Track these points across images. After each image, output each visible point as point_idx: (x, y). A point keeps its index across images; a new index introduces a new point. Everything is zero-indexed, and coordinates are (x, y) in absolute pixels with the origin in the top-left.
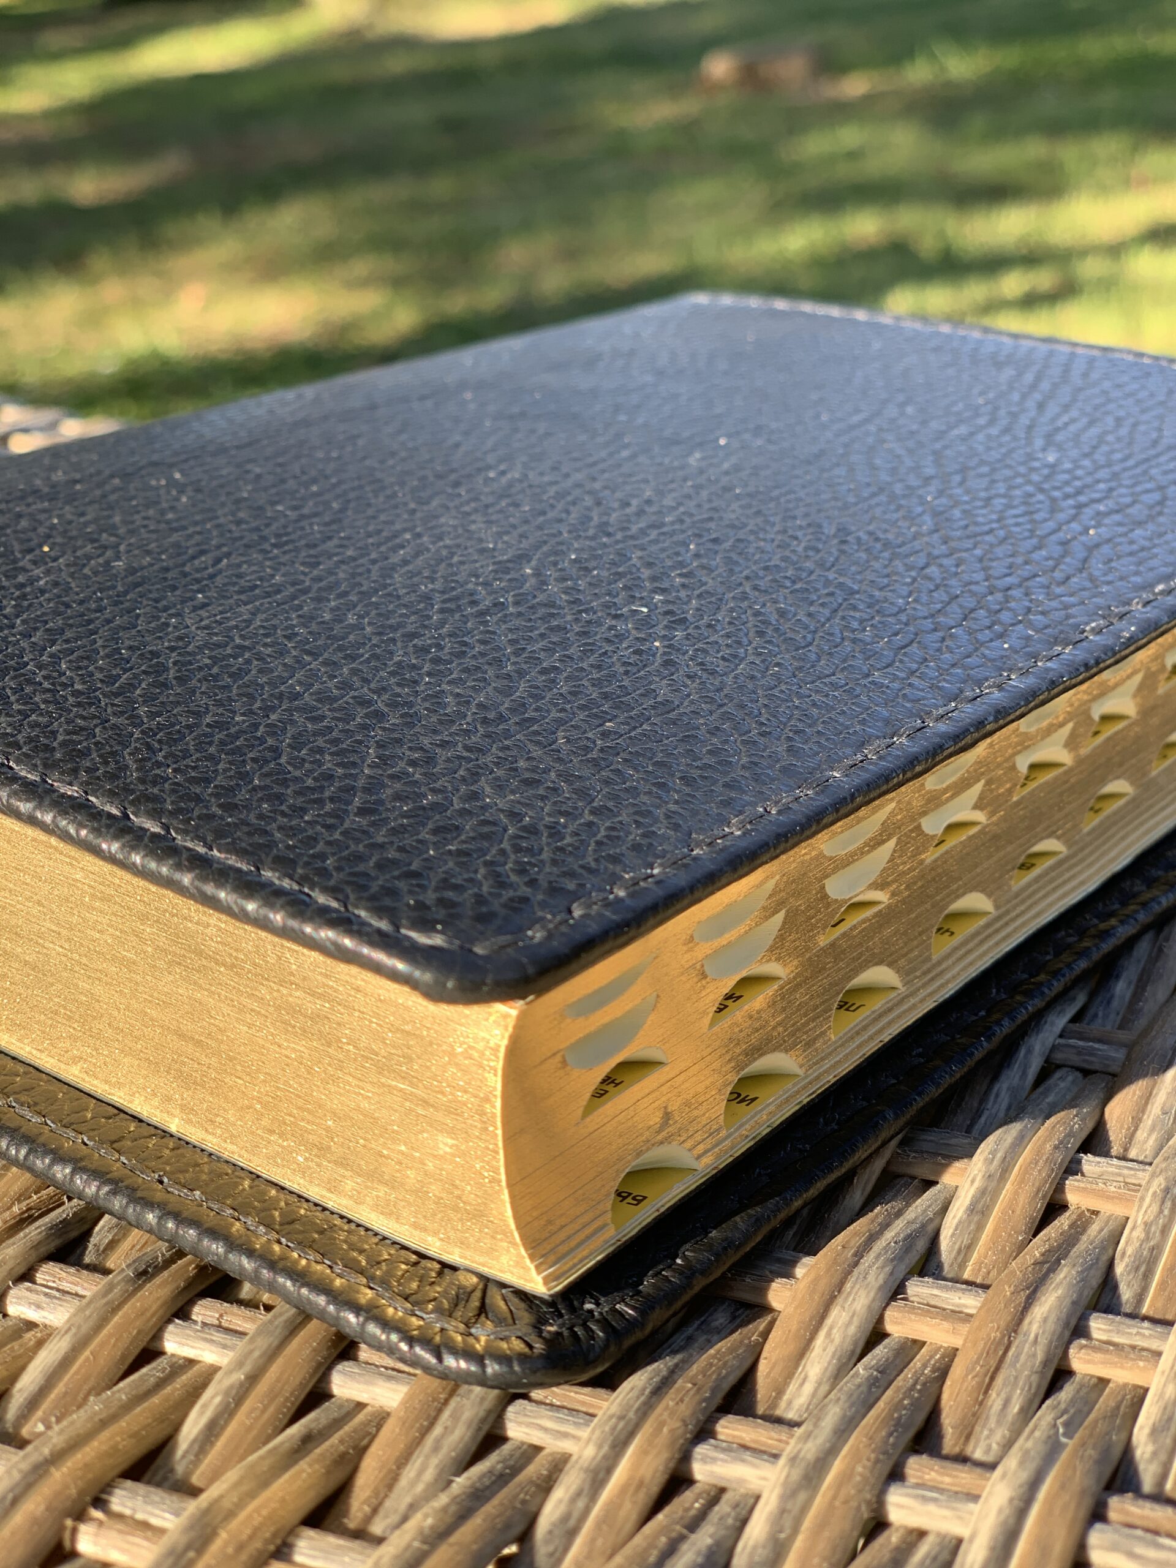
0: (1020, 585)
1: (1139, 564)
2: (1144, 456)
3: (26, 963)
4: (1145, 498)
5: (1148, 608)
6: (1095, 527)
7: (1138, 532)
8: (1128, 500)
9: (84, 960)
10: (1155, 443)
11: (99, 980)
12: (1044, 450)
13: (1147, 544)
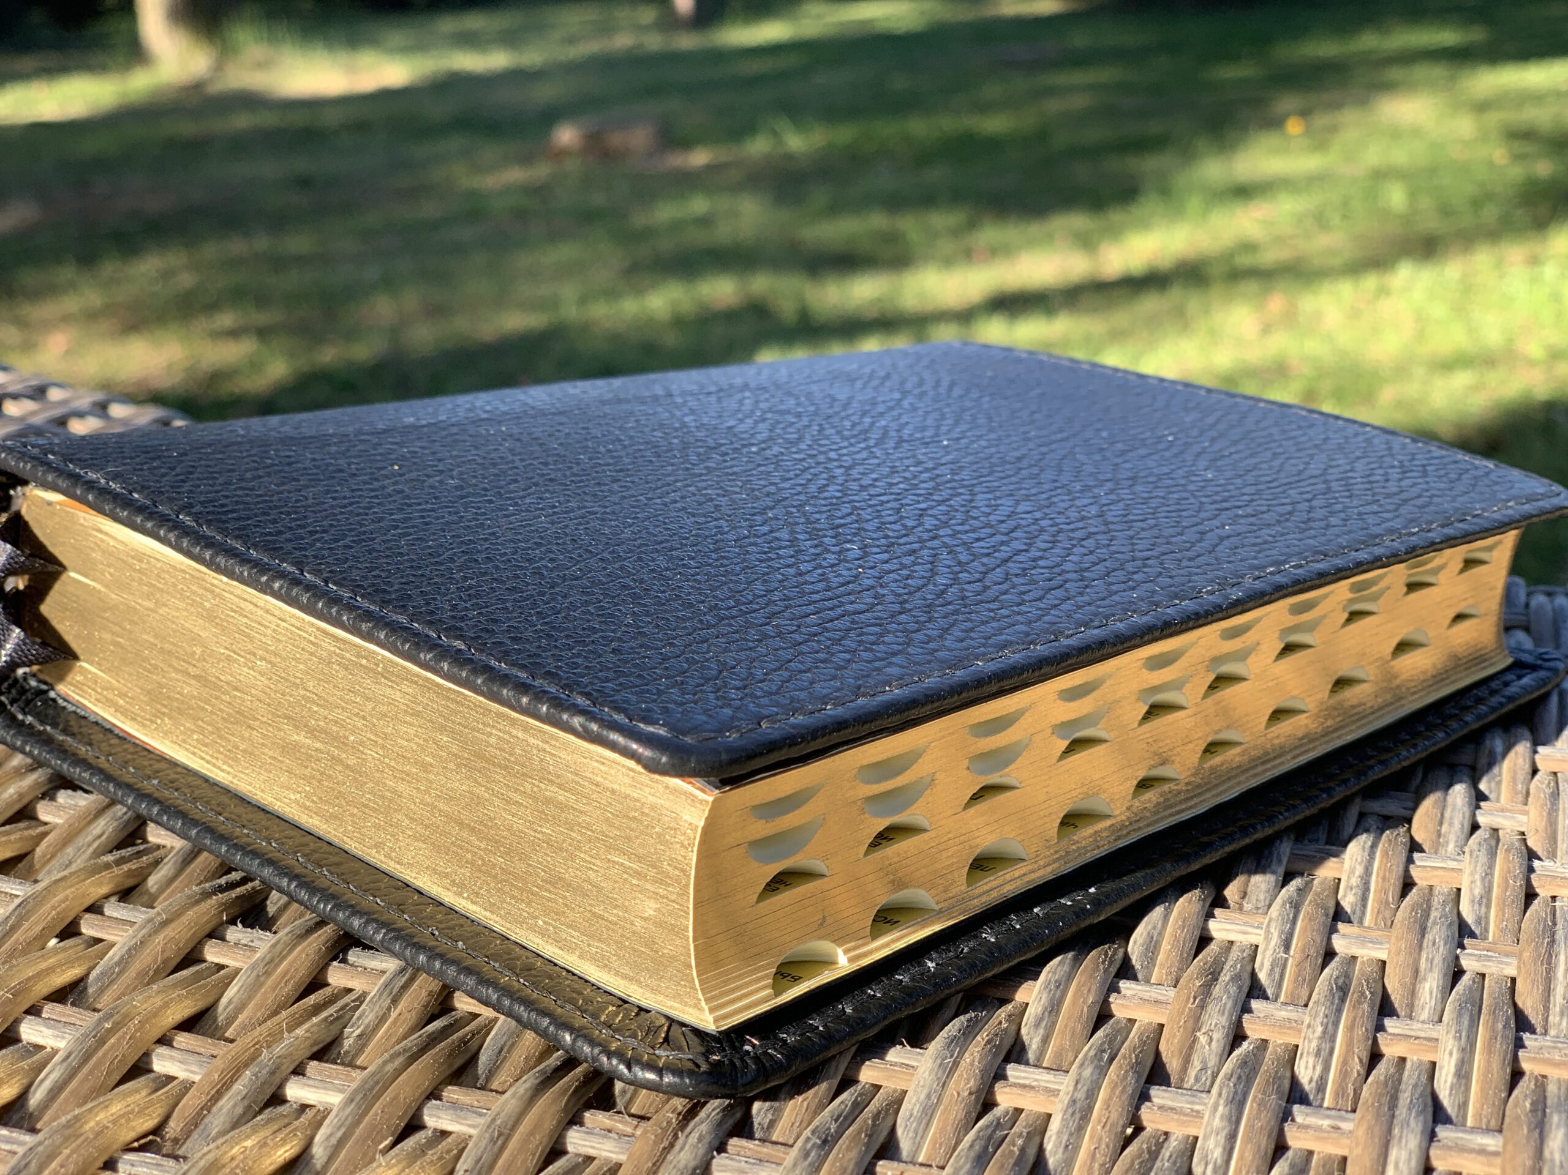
0: (1158, 558)
1: (1259, 552)
2: (1288, 480)
3: (348, 767)
4: (1279, 509)
5: (1257, 582)
6: (1230, 524)
7: (1266, 531)
8: (1265, 508)
9: (393, 764)
10: (1300, 472)
11: (403, 780)
12: (1206, 470)
13: (1270, 539)
